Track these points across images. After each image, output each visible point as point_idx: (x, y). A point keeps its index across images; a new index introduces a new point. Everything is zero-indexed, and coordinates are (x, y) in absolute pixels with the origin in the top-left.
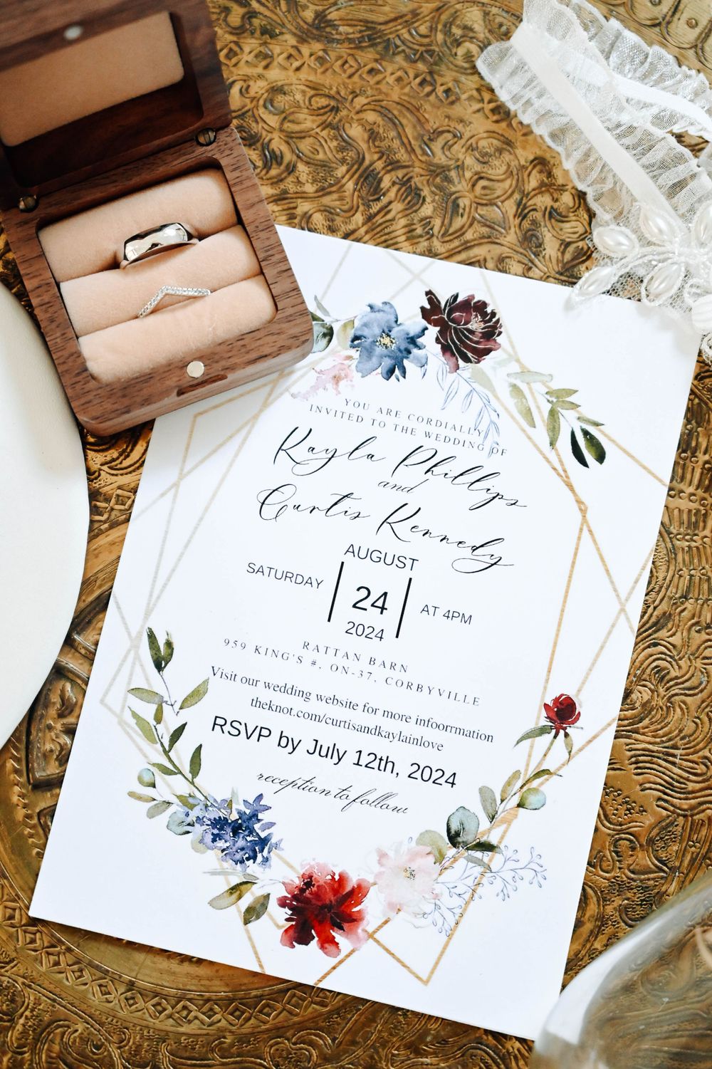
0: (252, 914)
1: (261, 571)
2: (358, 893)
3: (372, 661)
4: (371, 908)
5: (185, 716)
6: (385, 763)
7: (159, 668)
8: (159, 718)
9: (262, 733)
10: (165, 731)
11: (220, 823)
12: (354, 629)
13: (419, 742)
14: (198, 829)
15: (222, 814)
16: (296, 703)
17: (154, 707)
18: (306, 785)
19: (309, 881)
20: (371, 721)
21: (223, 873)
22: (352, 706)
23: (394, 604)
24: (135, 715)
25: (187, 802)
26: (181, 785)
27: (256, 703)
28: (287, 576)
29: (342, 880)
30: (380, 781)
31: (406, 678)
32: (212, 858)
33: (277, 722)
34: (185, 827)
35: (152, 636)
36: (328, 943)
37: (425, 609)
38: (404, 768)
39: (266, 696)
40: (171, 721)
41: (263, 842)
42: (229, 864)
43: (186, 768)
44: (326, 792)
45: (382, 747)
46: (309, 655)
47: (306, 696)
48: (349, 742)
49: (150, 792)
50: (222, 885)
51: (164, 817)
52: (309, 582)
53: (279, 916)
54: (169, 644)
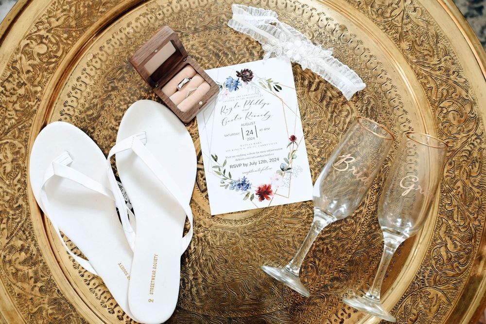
0: (252, 198)
1: (227, 135)
2: (269, 187)
3: (254, 144)
4: (273, 189)
5: (225, 168)
6: (265, 161)
7: (216, 161)
8: (220, 170)
9: (240, 165)
10: (222, 172)
11: (239, 185)
12: (249, 139)
13: (269, 155)
14: (236, 187)
15: (239, 183)
16: (244, 157)
17: (218, 169)
18: (252, 171)
19: (260, 188)
20: (259, 155)
21: (244, 193)
22: (254, 153)
23: (254, 131)
24: (215, 171)
25: (231, 183)
26: (229, 181)
27: (236, 160)
28: (232, 134)
29: (266, 186)
30: (265, 165)
31: (262, 144)
32: (240, 191)
33: (242, 162)
34: (233, 188)
35: (212, 156)
36: (268, 198)
37: (260, 130)
38: (268, 161)
39: (237, 158)
40: (222, 170)
41: (248, 185)
42: (244, 191)
43: (229, 177)
44: (256, 171)
45: (262, 158)
46: (242, 147)
47: (245, 155)
48: (256, 160)
49: (224, 184)
50: (244, 196)
51: (228, 188)
52: (237, 134)
53: (257, 197)
54: (216, 156)
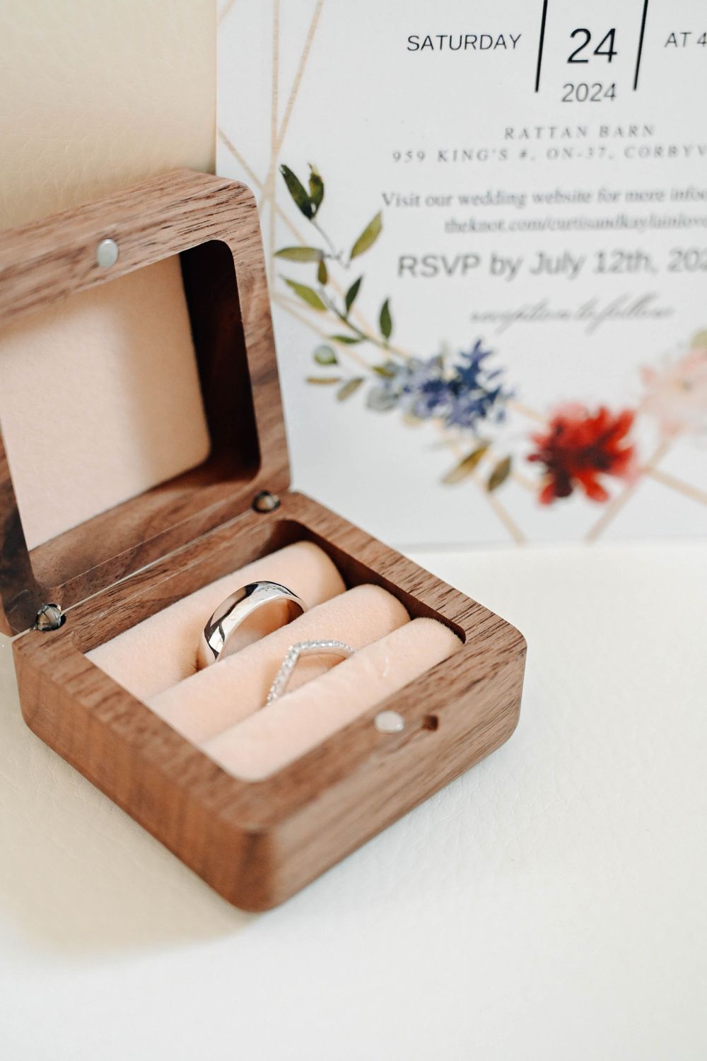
0: (499, 477)
1: (428, 42)
2: (623, 424)
3: (604, 131)
4: (642, 438)
5: (361, 265)
6: (636, 260)
7: (309, 213)
8: (323, 277)
9: (467, 262)
10: (335, 292)
11: (434, 389)
12: (575, 92)
13: (680, 222)
14: (407, 400)
15: (433, 374)
16: (507, 213)
17: (313, 268)
18: (538, 313)
19: (560, 427)
20: (610, 211)
21: (450, 443)
22: (583, 197)
23: (626, 44)
24: (290, 283)
25: (386, 372)
26: (371, 354)
27: (453, 226)
28: (465, 42)
29: (603, 414)
30: (634, 284)
31: (652, 142)
32: (432, 428)
33: (483, 244)
34: (385, 401)
35: (289, 176)
36: (595, 492)
37: (672, 39)
38: (661, 258)
39: (463, 214)
40: (341, 279)
41: (492, 396)
42: (454, 432)
43: (374, 328)
44: (564, 315)
45: (629, 240)
46: (514, 147)
47: (520, 201)
48: (583, 244)
49: (331, 371)
50: (449, 459)
51: (360, 396)
52: (501, 41)
53: (531, 476)
54: (316, 180)
